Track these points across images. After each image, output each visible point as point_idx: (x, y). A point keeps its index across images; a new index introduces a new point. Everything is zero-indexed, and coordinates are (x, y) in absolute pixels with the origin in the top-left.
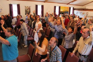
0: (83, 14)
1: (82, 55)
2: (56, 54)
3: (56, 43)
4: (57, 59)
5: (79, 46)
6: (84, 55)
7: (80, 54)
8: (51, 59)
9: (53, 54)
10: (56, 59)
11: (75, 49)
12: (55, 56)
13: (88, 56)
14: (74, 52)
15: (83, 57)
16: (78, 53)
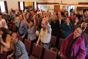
0: (46, 7)
1: (45, 44)
2: (20, 48)
3: (17, 38)
4: (22, 52)
5: (41, 36)
6: (46, 43)
7: (43, 43)
8: (17, 54)
9: (17, 49)
10: (20, 52)
11: (39, 40)
12: (19, 50)
13: (49, 43)
14: (38, 42)
15: (46, 45)
16: (41, 43)
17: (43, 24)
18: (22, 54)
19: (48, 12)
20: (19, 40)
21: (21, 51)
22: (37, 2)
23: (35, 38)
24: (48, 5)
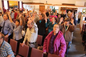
0: (31, 7)
2: (5, 49)
3: (3, 39)
5: (27, 36)
6: (33, 42)
7: (30, 43)
9: (2, 50)
12: (4, 51)
13: (36, 42)
14: (24, 42)
15: (33, 44)
16: (28, 42)
17: (29, 24)
18: (8, 55)
19: (34, 11)
20: (4, 41)
21: (7, 52)
22: (22, 2)
23: (21, 38)
24: (33, 5)
